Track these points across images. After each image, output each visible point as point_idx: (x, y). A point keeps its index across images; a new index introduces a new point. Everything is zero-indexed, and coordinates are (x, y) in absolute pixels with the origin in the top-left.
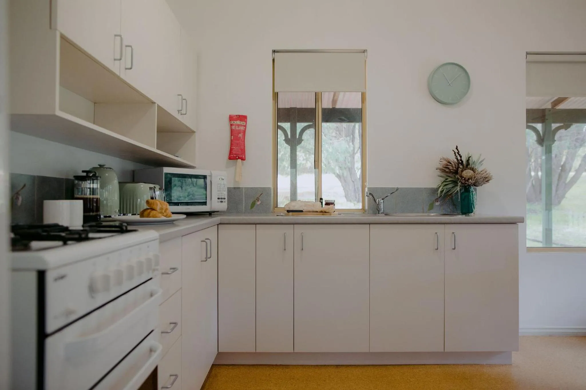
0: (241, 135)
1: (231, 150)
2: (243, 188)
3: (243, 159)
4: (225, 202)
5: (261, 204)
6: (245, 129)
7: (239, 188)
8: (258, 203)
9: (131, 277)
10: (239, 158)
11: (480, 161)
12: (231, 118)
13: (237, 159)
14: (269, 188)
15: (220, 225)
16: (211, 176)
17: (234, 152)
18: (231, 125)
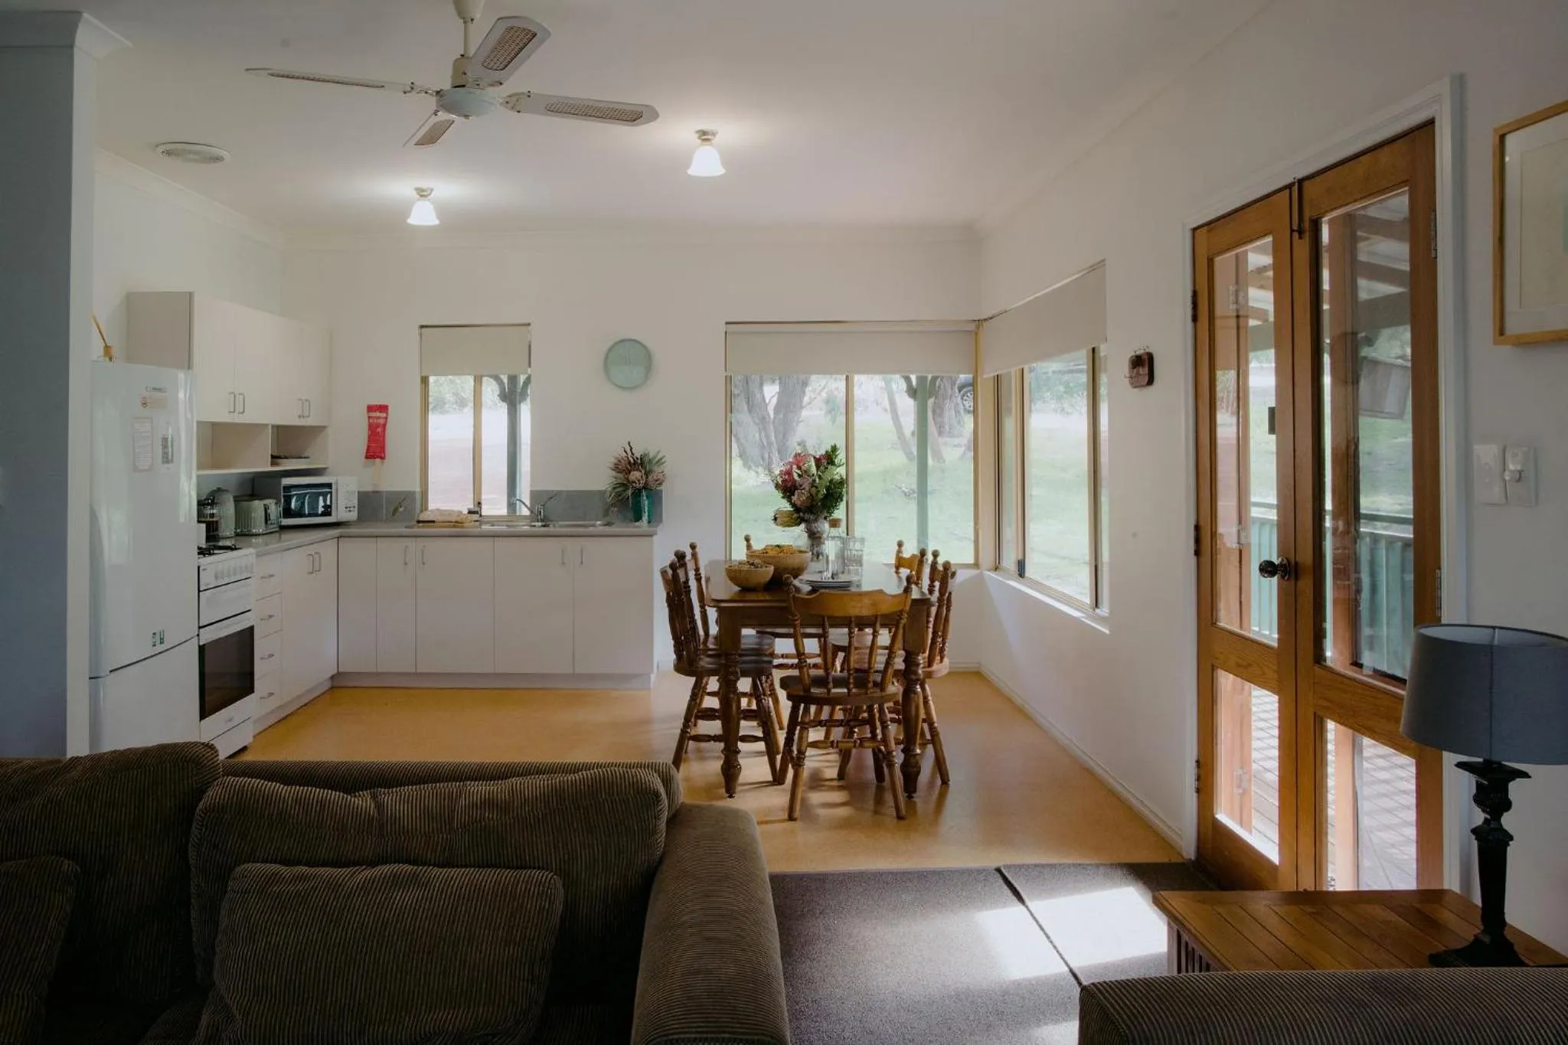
0: (379, 430)
1: (369, 448)
2: (383, 492)
3: (382, 458)
4: (354, 511)
5: (404, 510)
6: (386, 422)
7: (378, 492)
8: (401, 509)
9: (235, 574)
10: (378, 457)
11: (657, 459)
12: (370, 409)
13: (375, 458)
14: (414, 493)
15: (343, 539)
16: (337, 483)
17: (371, 451)
18: (369, 417)
